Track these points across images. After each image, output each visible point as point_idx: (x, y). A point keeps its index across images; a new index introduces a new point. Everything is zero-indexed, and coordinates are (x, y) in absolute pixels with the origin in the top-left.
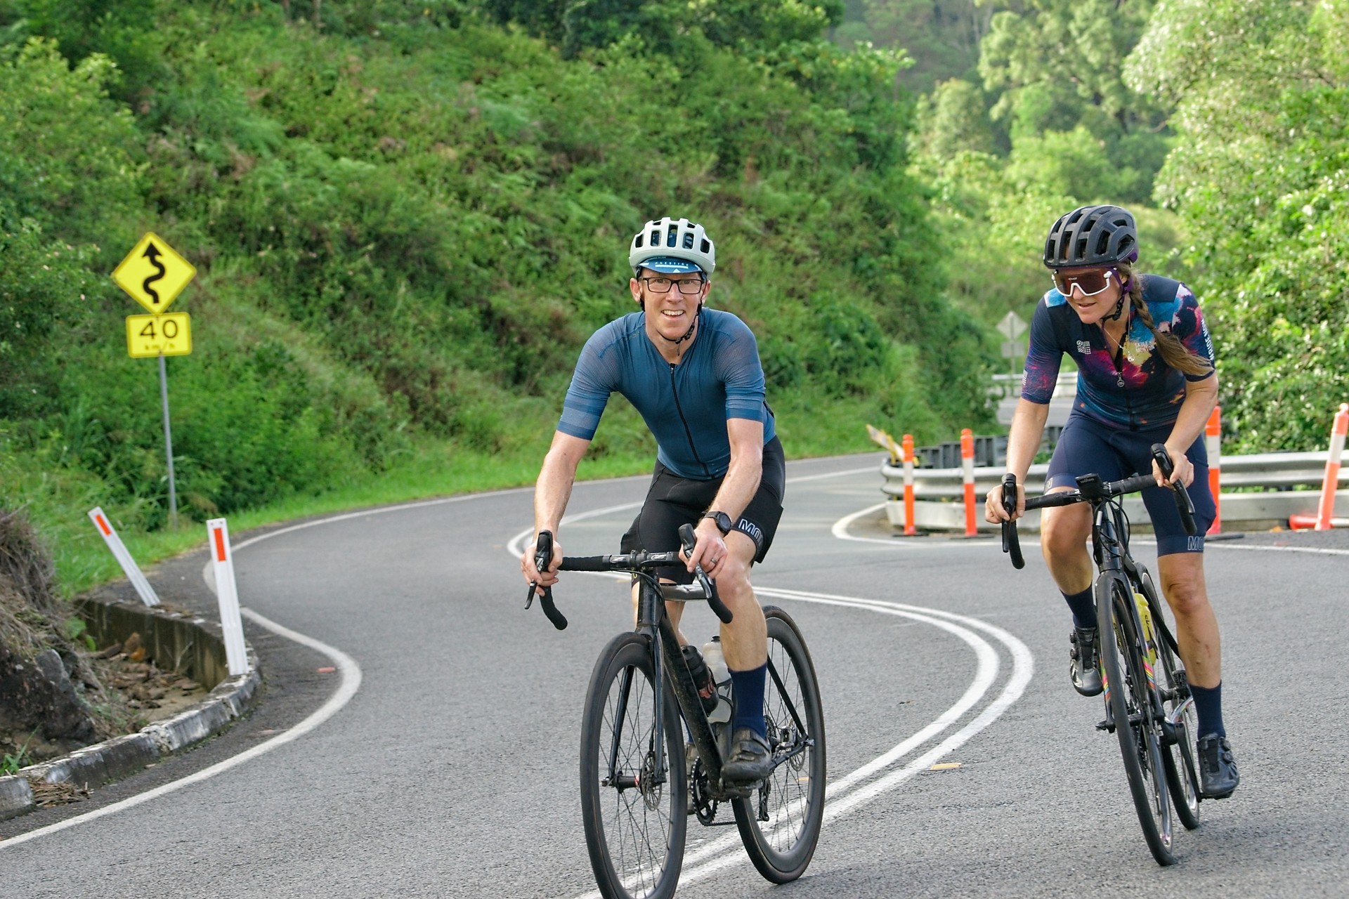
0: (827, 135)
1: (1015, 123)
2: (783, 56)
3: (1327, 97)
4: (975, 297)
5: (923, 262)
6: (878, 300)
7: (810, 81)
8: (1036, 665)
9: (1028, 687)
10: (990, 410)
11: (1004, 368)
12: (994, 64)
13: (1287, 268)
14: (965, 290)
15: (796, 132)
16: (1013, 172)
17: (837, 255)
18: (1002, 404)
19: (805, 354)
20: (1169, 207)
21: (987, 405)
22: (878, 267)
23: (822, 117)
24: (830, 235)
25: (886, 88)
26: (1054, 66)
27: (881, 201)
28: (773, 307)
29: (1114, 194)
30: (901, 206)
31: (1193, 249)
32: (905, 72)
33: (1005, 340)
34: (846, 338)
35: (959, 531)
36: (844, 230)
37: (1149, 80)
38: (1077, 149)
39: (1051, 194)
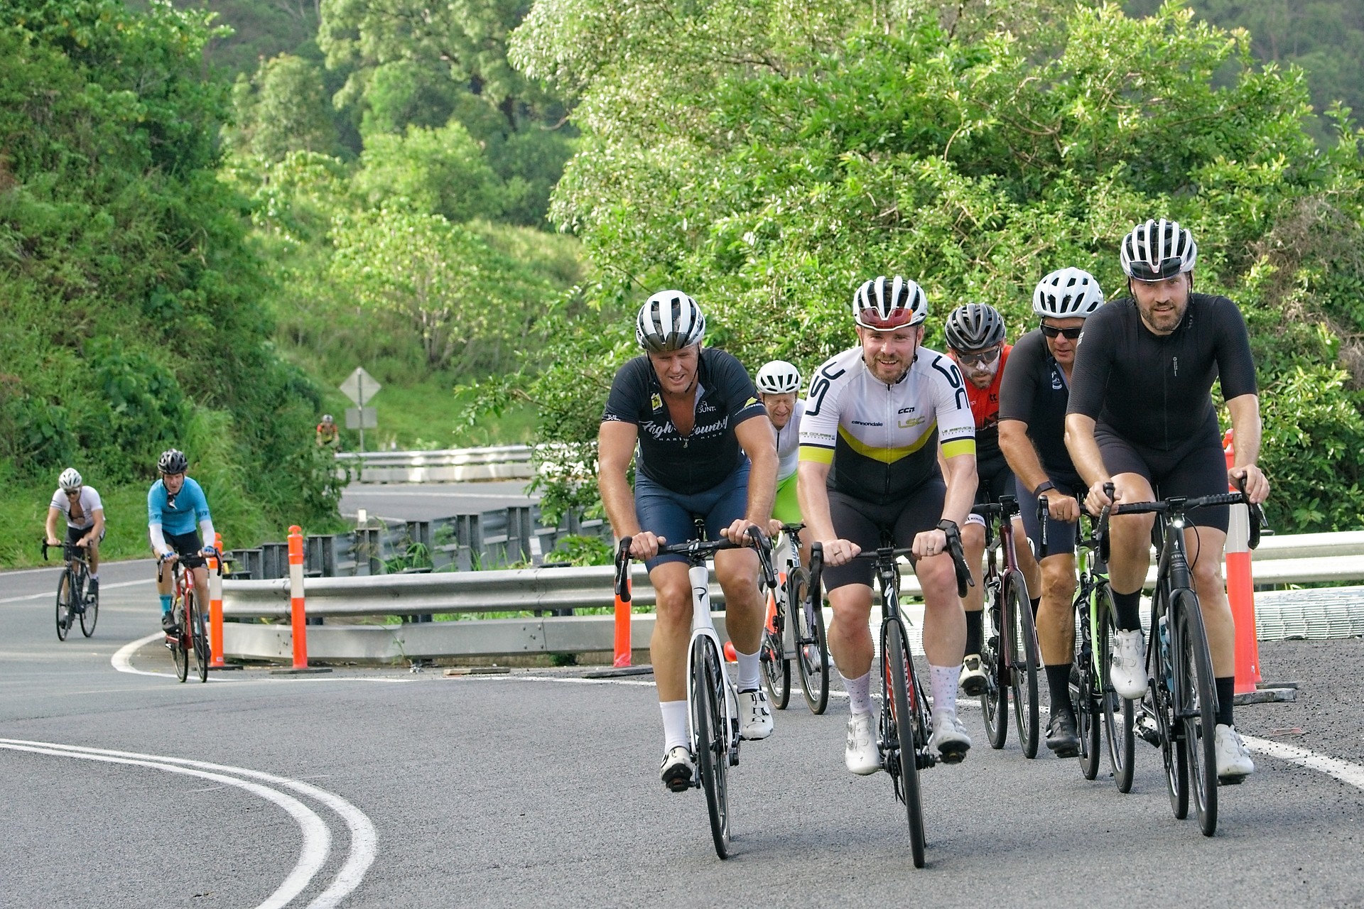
0: (110, 125)
1: (366, 114)
2: (50, 18)
3: (776, 89)
4: (311, 348)
5: (239, 300)
6: (178, 350)
7: (87, 50)
8: (380, 843)
9: (368, 873)
10: (329, 499)
11: (349, 442)
12: (338, 35)
13: (722, 314)
14: (295, 336)
15: (67, 121)
16: (363, 180)
17: (122, 288)
18: (345, 492)
19: (77, 423)
20: (570, 231)
21: (324, 493)
22: (178, 304)
23: (104, 101)
24: (114, 261)
25: (191, 64)
26: (419, 40)
27: (182, 216)
28: (34, 357)
29: (499, 212)
30: (210, 222)
31: (600, 286)
32: (218, 43)
33: (352, 405)
34: (133, 401)
35: (285, 662)
36: (129, 254)
37: (544, 61)
38: (450, 151)
39: (415, 210)
